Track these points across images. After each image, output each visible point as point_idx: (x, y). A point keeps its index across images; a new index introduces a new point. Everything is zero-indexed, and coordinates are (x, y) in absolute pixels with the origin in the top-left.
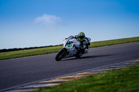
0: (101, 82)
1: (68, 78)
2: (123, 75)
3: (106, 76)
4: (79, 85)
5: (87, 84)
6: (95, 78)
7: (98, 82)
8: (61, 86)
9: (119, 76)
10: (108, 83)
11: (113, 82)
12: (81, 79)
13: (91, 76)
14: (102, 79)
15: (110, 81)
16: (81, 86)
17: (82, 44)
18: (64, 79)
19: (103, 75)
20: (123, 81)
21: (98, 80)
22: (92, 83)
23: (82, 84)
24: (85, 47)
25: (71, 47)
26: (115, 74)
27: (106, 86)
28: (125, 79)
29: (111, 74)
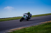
0: (28, 31)
1: (16, 29)
2: (36, 28)
3: (30, 28)
4: (20, 32)
5: (23, 31)
6: (26, 29)
7: (27, 31)
8: (13, 32)
9: (35, 28)
10: (30, 31)
11: (32, 31)
12: (21, 30)
13: (24, 29)
14: (28, 30)
15: (31, 30)
16: (21, 32)
17: (29, 16)
18: (15, 29)
19: (29, 28)
20: (36, 30)
21: (27, 30)
22: (25, 31)
23: (21, 31)
24: (30, 17)
25: (25, 17)
26: (33, 28)
27: (30, 32)
28: (37, 30)
29: (32, 28)
